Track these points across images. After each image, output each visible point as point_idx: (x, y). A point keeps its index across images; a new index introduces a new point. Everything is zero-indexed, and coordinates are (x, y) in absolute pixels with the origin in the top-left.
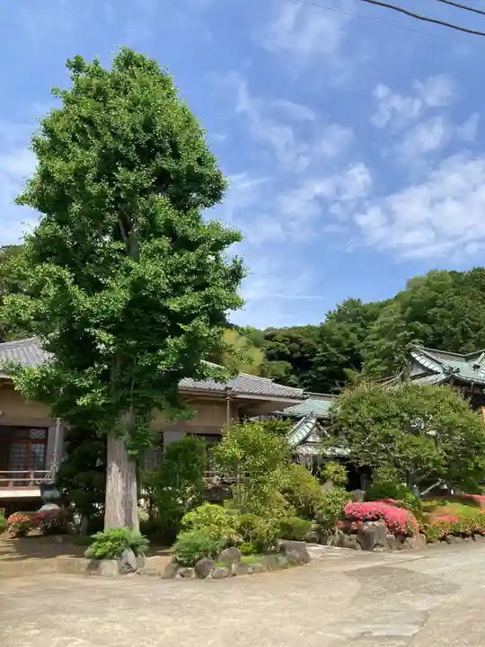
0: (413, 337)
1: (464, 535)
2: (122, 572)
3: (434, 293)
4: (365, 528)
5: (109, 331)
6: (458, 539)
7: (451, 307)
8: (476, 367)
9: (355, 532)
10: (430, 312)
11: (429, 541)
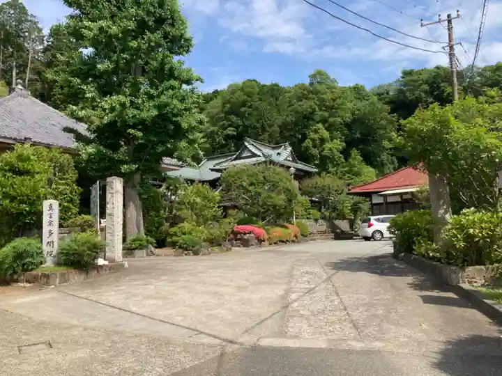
0: (230, 126)
1: (283, 242)
2: (148, 255)
3: (245, 97)
4: (246, 237)
5: (139, 130)
6: (281, 243)
7: (257, 109)
8: (279, 154)
9: (239, 239)
10: (243, 109)
11: (270, 244)
